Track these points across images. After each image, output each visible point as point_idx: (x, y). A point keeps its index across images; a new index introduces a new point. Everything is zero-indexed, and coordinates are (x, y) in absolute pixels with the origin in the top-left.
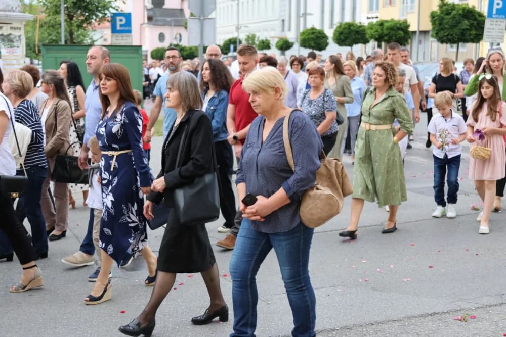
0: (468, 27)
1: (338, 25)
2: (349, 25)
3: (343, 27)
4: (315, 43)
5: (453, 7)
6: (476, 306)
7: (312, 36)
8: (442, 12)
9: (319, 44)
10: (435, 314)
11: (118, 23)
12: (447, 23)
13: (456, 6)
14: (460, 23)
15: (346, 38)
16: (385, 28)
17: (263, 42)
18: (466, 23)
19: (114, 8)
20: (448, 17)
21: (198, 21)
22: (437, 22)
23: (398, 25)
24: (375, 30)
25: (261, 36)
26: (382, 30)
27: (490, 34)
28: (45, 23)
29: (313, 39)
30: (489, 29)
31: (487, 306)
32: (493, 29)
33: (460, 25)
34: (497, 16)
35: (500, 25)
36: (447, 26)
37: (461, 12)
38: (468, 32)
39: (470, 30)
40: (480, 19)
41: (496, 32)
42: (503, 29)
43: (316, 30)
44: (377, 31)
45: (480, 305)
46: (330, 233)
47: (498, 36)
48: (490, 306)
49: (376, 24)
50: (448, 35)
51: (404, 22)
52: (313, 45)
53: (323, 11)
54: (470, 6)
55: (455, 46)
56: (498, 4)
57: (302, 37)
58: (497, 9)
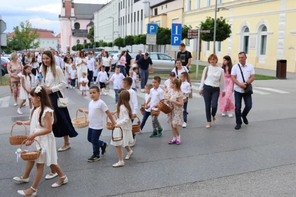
2: (130, 37)
3: (127, 37)
7: (119, 41)
9: (122, 45)
13: (163, 29)
14: (164, 36)
15: (128, 42)
16: (140, 38)
17: (104, 44)
20: (159, 33)
24: (136, 39)
26: (139, 39)
27: (149, 40)
29: (119, 42)
30: (149, 38)
34: (152, 33)
37: (164, 31)
38: (168, 40)
41: (152, 40)
44: (137, 39)
49: (137, 36)
50: (159, 41)
52: (119, 45)
56: (152, 27)
57: (115, 42)
58: (152, 30)
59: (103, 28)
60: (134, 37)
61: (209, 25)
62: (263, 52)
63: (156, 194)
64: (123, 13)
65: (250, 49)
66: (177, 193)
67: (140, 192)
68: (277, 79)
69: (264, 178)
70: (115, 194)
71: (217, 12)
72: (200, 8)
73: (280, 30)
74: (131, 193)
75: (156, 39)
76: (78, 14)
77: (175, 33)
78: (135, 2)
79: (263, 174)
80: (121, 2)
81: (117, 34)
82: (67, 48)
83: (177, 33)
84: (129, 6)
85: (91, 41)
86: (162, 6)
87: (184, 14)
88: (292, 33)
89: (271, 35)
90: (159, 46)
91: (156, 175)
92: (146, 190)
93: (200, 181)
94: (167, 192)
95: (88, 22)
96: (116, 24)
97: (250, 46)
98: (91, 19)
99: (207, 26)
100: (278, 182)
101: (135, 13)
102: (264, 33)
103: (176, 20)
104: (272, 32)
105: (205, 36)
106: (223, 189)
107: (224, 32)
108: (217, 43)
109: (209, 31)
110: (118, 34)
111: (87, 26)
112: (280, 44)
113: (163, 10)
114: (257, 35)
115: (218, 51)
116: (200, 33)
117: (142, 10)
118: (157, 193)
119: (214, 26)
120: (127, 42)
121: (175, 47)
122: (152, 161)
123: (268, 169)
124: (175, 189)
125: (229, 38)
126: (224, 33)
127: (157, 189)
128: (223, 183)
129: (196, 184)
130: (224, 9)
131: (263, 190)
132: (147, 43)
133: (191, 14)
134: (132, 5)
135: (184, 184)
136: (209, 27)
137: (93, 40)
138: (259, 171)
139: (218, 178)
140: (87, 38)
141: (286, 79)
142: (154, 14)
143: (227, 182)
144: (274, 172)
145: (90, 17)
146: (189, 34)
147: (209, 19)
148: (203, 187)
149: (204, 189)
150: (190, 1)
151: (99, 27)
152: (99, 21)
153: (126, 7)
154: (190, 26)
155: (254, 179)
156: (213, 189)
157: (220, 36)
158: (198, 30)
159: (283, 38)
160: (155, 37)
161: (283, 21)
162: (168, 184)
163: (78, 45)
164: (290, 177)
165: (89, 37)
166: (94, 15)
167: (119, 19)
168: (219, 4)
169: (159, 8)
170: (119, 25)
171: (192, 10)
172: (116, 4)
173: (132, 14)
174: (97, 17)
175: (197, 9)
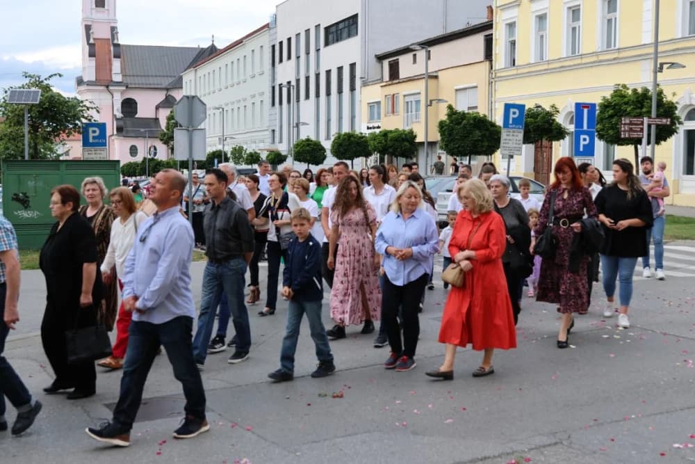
0: (480, 138)
1: (337, 135)
3: (342, 137)
4: (310, 156)
5: (463, 116)
6: (529, 447)
7: (307, 148)
8: (451, 122)
9: (316, 157)
10: (485, 458)
11: (91, 135)
12: (457, 134)
13: (467, 115)
14: (471, 133)
15: (346, 151)
17: (251, 155)
18: (477, 134)
19: (86, 118)
20: (459, 127)
21: (185, 132)
22: (446, 133)
23: (404, 136)
25: (250, 148)
28: (5, 135)
29: (308, 150)
30: (506, 140)
31: (540, 446)
32: (510, 140)
33: (471, 136)
34: (514, 126)
35: (517, 136)
38: (480, 144)
39: (482, 141)
40: (492, 129)
41: (513, 143)
42: (520, 141)
43: (312, 141)
44: (380, 143)
45: (533, 446)
46: (355, 370)
47: (515, 147)
48: (544, 446)
49: (378, 135)
51: (409, 133)
52: (308, 158)
53: (318, 121)
54: (482, 116)
55: (468, 158)
56: (514, 113)
57: (296, 150)
58: (513, 119)
64: (286, 72)
71: (659, 74)
76: (130, 76)
78: (327, 44)
80: (281, 43)
81: (267, 130)
83: (585, 127)
84: (308, 53)
86: (415, 55)
87: (493, 76)
95: (160, 97)
96: (262, 101)
98: (167, 90)
101: (328, 72)
103: (469, 91)
109: (669, 120)
110: (272, 128)
111: (157, 108)
113: (415, 66)
117: (353, 66)
120: (342, 149)
130: (673, 65)
133: (517, 75)
134: (318, 50)
140: (161, 140)
145: (166, 82)
146: (623, 129)
147: (621, 88)
150: (513, 43)
153: (298, 58)
165: (165, 138)
166: (181, 78)
167: (271, 89)
168: (605, 49)
169: (405, 62)
170: (273, 104)
171: (520, 64)
172: (262, 47)
173: (318, 76)
174: (193, 81)
175: (536, 64)
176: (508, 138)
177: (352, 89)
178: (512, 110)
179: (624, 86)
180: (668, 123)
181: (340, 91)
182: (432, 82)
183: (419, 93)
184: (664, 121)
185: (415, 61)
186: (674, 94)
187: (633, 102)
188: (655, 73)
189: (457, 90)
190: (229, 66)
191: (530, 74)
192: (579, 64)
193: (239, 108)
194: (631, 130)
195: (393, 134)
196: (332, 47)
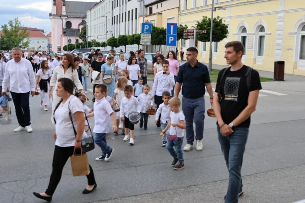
2: (124, 36)
3: (121, 37)
4: (114, 44)
7: (113, 41)
12: (154, 36)
14: (159, 36)
15: (122, 42)
16: (134, 38)
17: (97, 43)
20: (155, 33)
24: (130, 38)
26: (133, 38)
27: (143, 41)
29: (113, 42)
30: (143, 38)
32: (145, 38)
34: (146, 32)
35: (148, 37)
36: (154, 37)
37: (159, 31)
38: (163, 40)
44: (131, 39)
47: (147, 41)
50: (154, 41)
52: (113, 45)
55: (159, 46)
56: (147, 27)
57: (108, 41)
58: (146, 29)
59: (96, 27)
60: (128, 37)
61: (205, 24)
62: (260, 53)
63: (149, 198)
64: (117, 11)
65: (247, 50)
66: (172, 197)
67: (133, 197)
68: (275, 81)
69: (260, 182)
70: (107, 198)
71: (214, 12)
72: (197, 7)
73: (278, 31)
74: (123, 197)
75: (150, 39)
76: (69, 13)
77: (171, 33)
78: (129, 0)
79: (260, 177)
81: (110, 34)
82: (58, 48)
83: (172, 33)
84: (123, 4)
85: (83, 40)
86: (157, 5)
87: (180, 13)
88: (290, 34)
89: (269, 35)
90: (154, 46)
91: (150, 179)
92: (139, 195)
93: (194, 185)
94: (160, 197)
95: (80, 21)
96: (109, 23)
97: (248, 47)
98: (83, 18)
99: (203, 26)
100: (274, 186)
101: (129, 12)
102: (262, 34)
103: (172, 19)
104: (270, 32)
105: (201, 36)
106: (218, 193)
107: (221, 32)
108: (213, 43)
109: (206, 31)
110: (112, 33)
111: (79, 25)
112: (278, 45)
113: (157, 9)
114: (255, 35)
115: (215, 52)
116: (196, 33)
117: (136, 9)
118: (151, 198)
119: (210, 26)
121: (170, 48)
122: (146, 165)
123: (265, 173)
124: (169, 193)
125: (226, 38)
126: (221, 34)
127: (151, 193)
128: (218, 187)
129: (191, 188)
130: (220, 8)
131: (259, 194)
132: (141, 43)
133: (187, 13)
134: (126, 3)
135: (179, 188)
136: (205, 27)
137: (85, 39)
138: (255, 175)
139: (213, 182)
140: (79, 37)
141: (284, 81)
142: (148, 14)
143: (222, 186)
144: (270, 175)
145: (82, 15)
146: (184, 34)
147: (205, 18)
148: (198, 192)
149: (198, 194)
150: (186, 0)
151: (91, 25)
152: (91, 20)
153: (120, 6)
154: (186, 25)
155: (249, 183)
156: (208, 193)
157: (217, 36)
158: (193, 30)
159: (281, 39)
160: (150, 37)
161: (282, 21)
162: (162, 189)
163: (69, 45)
164: (287, 180)
165: (81, 36)
166: (86, 13)
167: (112, 18)
168: (216, 3)
169: (154, 7)
170: (113, 24)
171: (188, 9)
172: (109, 2)
173: (126, 13)
174: (90, 15)
175: (194, 9)
176: (144, 37)
177: (136, 18)
178: (145, 26)
179: (206, 17)
180: (205, 32)
181: (132, 19)
182: (159, 16)
183: (155, 20)
184: (203, 31)
185: (157, 8)
186: (225, 21)
187: (208, 24)
188: (213, 11)
189: (168, 19)
190: (100, 9)
191: (191, 13)
192: (207, 9)
193: (99, 26)
194: (188, 35)
195: (137, 36)
196: (130, 2)
